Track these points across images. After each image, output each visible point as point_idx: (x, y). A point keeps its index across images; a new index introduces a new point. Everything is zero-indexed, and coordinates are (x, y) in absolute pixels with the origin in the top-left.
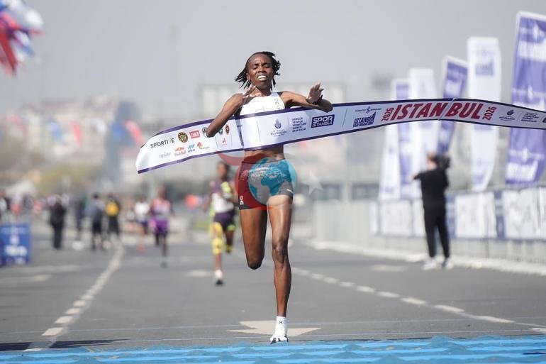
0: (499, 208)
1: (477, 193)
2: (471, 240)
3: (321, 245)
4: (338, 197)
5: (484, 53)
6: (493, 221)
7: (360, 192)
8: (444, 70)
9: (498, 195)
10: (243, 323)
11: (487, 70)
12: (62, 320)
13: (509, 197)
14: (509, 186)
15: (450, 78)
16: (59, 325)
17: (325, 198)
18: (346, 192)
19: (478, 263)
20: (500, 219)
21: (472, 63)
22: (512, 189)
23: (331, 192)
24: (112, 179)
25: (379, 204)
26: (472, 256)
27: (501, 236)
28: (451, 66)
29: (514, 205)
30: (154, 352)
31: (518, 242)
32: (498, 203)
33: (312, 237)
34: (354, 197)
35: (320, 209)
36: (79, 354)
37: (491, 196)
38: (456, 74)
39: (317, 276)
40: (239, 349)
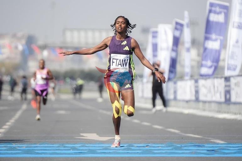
0: (197, 87)
1: (187, 80)
2: (183, 101)
6: (194, 93)
8: (174, 25)
9: (196, 81)
10: (82, 134)
13: (202, 82)
14: (201, 77)
15: (176, 29)
19: (186, 111)
20: (197, 92)
22: (203, 79)
25: (143, 84)
26: (183, 108)
27: (197, 100)
28: (177, 23)
29: (204, 86)
30: (42, 145)
31: (205, 102)
32: (196, 84)
36: (9, 145)
37: (193, 82)
38: (179, 27)
40: (80, 145)
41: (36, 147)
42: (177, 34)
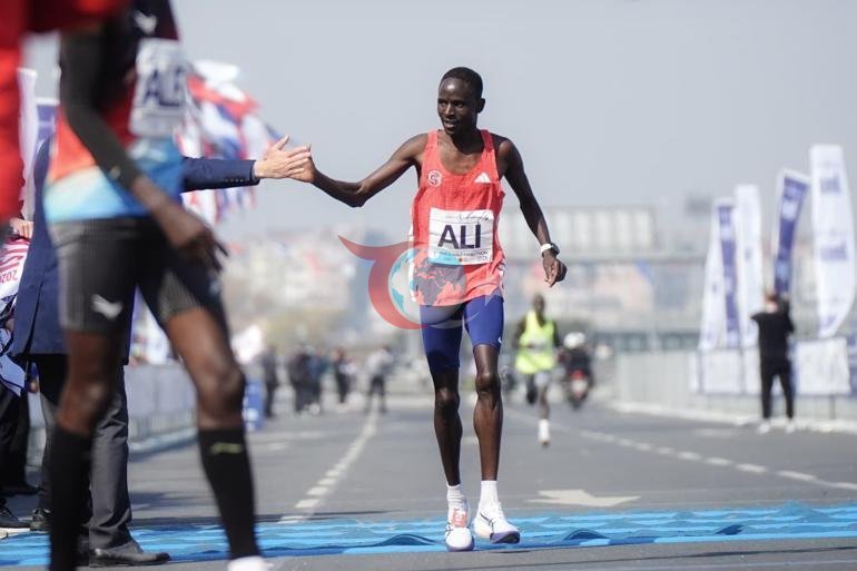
0: (852, 357)
1: (825, 339)
2: (817, 397)
3: (627, 406)
4: (645, 348)
5: (827, 164)
7: (671, 342)
8: (780, 187)
9: (852, 341)
10: (543, 493)
11: (831, 186)
12: (314, 491)
15: (787, 197)
16: (313, 497)
17: (627, 350)
18: (654, 343)
19: (827, 426)
21: (815, 179)
23: (635, 343)
24: (358, 328)
25: (700, 355)
26: (819, 417)
28: (789, 182)
30: (437, 523)
32: (853, 350)
33: (615, 397)
34: (665, 348)
35: (624, 362)
36: (347, 526)
37: (842, 342)
38: (793, 191)
39: (626, 443)
40: (544, 519)
41: (424, 527)
42: (790, 210)
